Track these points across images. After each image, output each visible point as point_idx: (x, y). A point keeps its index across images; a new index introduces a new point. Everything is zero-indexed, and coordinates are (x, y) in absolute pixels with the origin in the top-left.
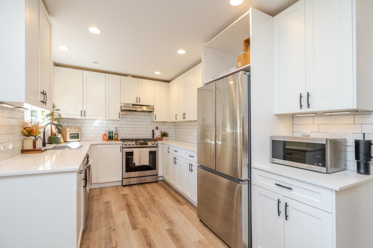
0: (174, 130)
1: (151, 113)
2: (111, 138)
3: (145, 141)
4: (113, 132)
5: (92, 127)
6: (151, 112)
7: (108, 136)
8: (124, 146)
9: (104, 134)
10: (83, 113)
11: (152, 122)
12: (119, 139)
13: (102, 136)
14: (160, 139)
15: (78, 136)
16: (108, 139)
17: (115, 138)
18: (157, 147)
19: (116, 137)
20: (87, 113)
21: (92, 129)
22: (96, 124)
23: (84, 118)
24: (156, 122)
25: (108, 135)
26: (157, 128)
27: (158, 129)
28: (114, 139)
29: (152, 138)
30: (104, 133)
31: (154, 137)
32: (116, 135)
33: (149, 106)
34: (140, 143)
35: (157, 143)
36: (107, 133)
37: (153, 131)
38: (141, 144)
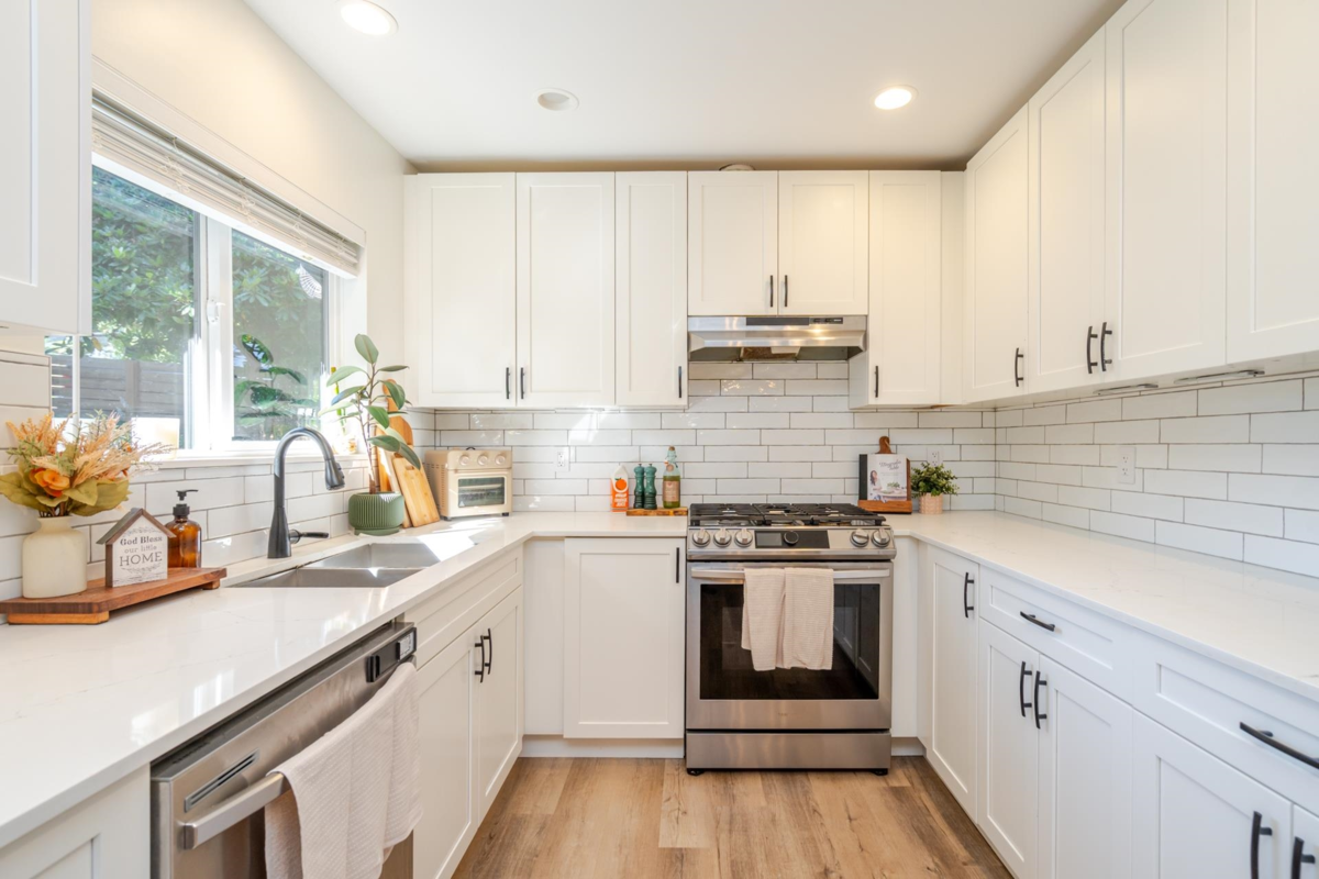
0: (988, 453)
1: (853, 360)
2: (644, 501)
3: (812, 523)
4: (654, 470)
5: (566, 449)
6: (851, 352)
7: (632, 492)
8: (693, 549)
9: (614, 482)
10: (517, 381)
11: (855, 411)
12: (686, 503)
13: (609, 492)
14: (899, 504)
15: (502, 490)
16: (632, 505)
17: (665, 502)
18: (888, 561)
19: (670, 498)
20: (535, 381)
21: (566, 454)
22: (583, 431)
23: (522, 404)
24: (877, 409)
25: (633, 486)
26: (885, 446)
27: (892, 448)
28: (660, 504)
29: (854, 501)
30: (615, 472)
31: (870, 498)
32: (671, 487)
33: (840, 320)
34: (782, 532)
35: (884, 535)
36: (628, 476)
37: (863, 460)
38: (790, 540)
